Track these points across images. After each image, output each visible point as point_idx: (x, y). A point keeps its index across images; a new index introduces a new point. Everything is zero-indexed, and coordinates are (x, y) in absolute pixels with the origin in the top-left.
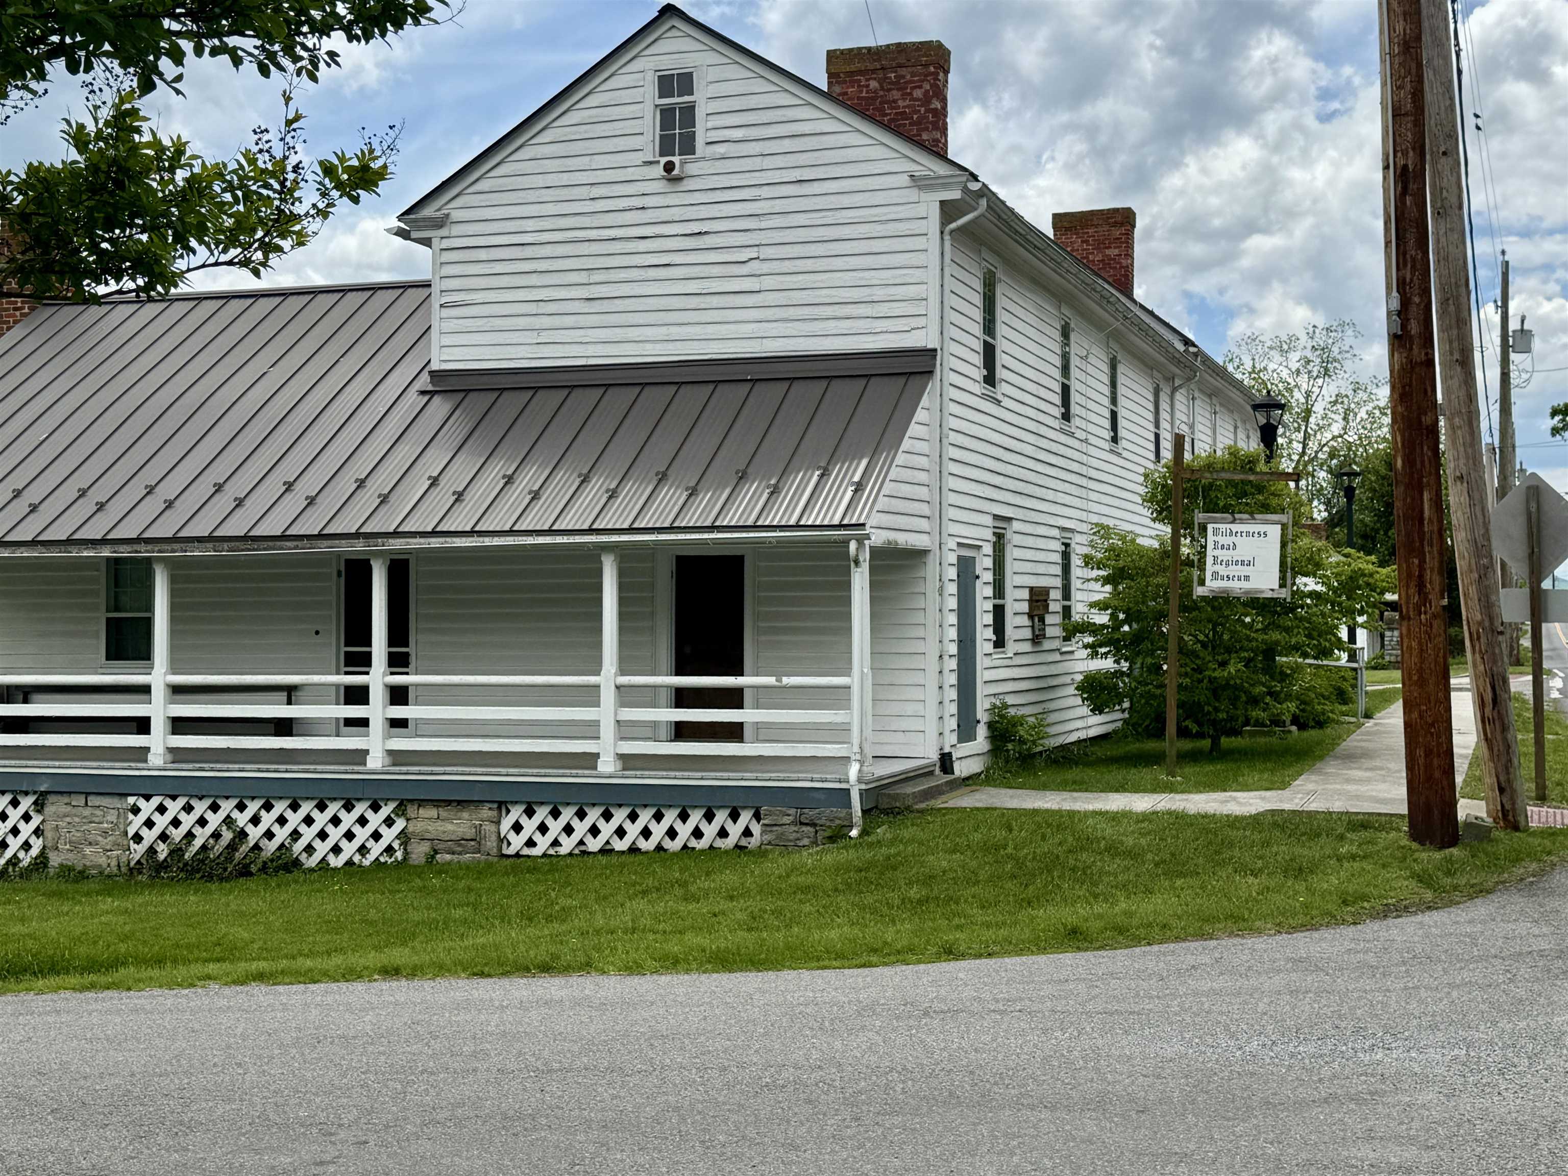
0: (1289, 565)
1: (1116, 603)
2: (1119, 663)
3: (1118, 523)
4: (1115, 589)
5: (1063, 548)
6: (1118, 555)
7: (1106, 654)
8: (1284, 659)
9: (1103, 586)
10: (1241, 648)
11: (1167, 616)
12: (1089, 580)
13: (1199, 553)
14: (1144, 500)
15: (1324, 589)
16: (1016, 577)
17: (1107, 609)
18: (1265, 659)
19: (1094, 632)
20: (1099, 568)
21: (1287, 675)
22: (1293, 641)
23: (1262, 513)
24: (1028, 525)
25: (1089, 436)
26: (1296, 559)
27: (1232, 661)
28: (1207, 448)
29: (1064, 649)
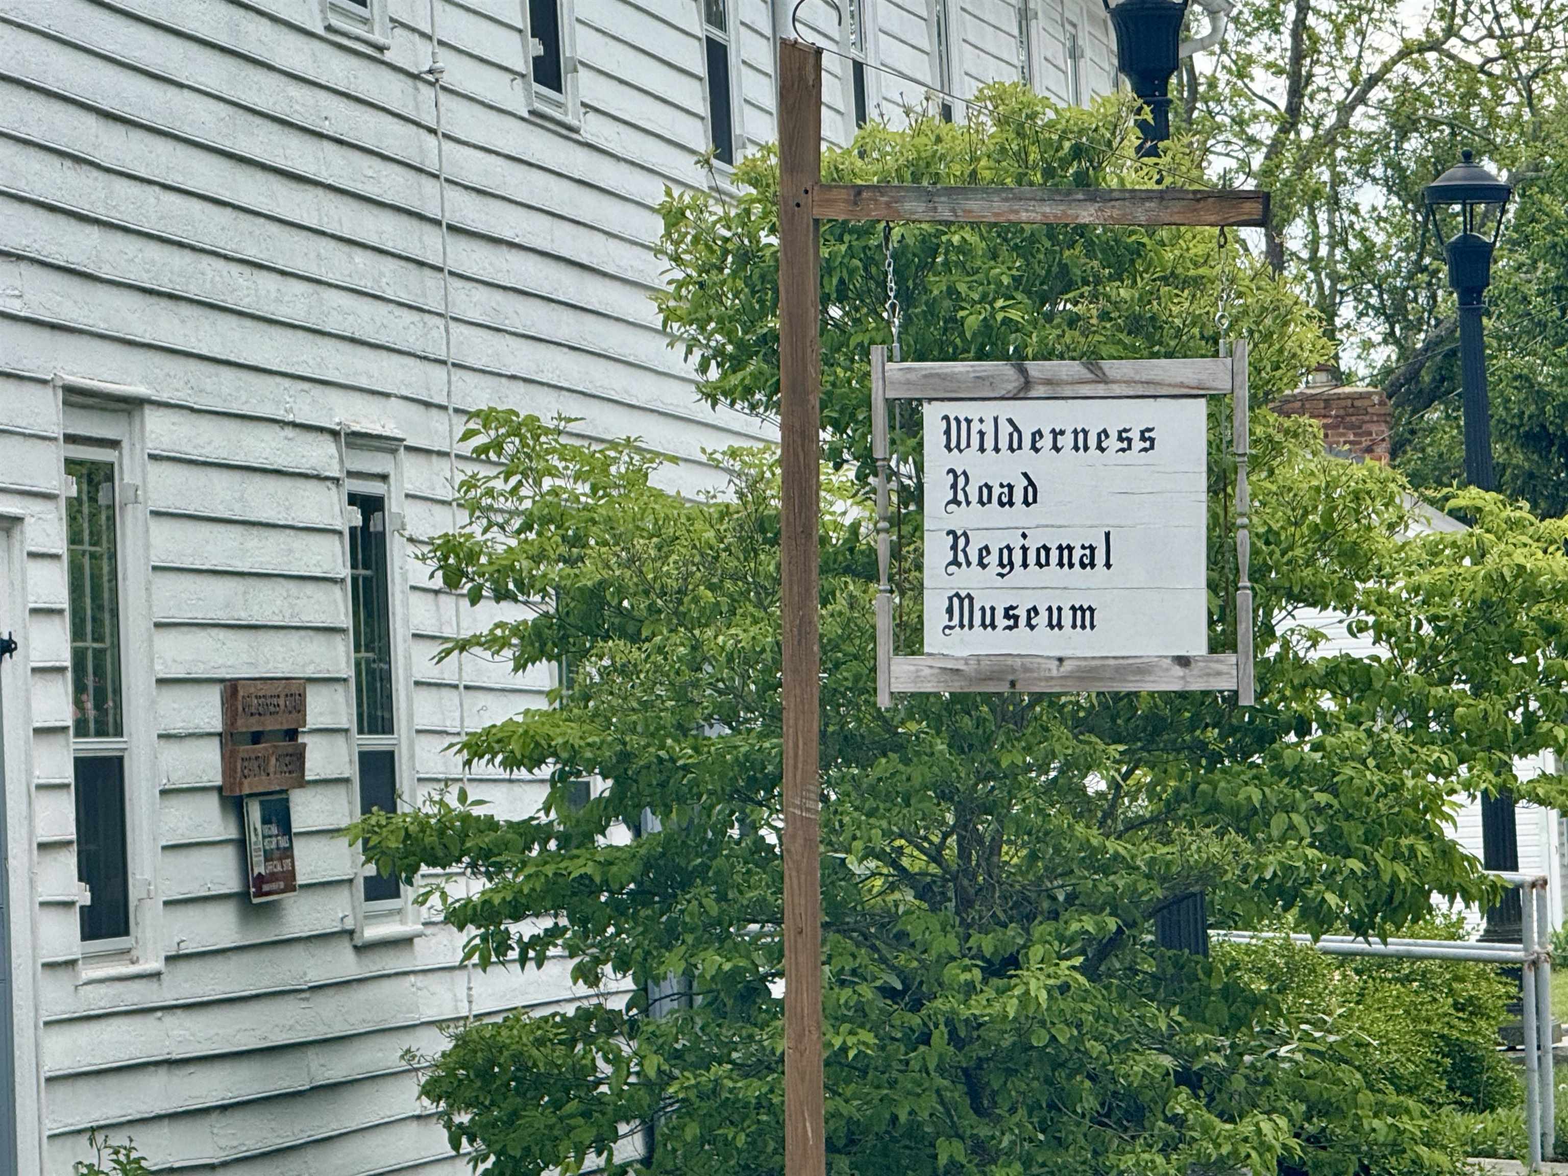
0: (1244, 559)
1: (571, 733)
2: (593, 979)
3: (573, 407)
4: (568, 679)
5: (357, 519)
6: (578, 541)
7: (540, 944)
8: (1241, 938)
9: (520, 665)
10: (1071, 899)
11: (776, 779)
12: (463, 646)
13: (896, 521)
14: (670, 315)
15: (1384, 652)
16: (167, 642)
17: (539, 762)
18: (1166, 938)
19: (485, 854)
20: (501, 595)
21: (1256, 1001)
22: (1272, 864)
23: (1133, 353)
24: (206, 425)
25: (446, 59)
26: (1270, 537)
27: (1037, 952)
28: (915, 96)
29: (372, 932)
